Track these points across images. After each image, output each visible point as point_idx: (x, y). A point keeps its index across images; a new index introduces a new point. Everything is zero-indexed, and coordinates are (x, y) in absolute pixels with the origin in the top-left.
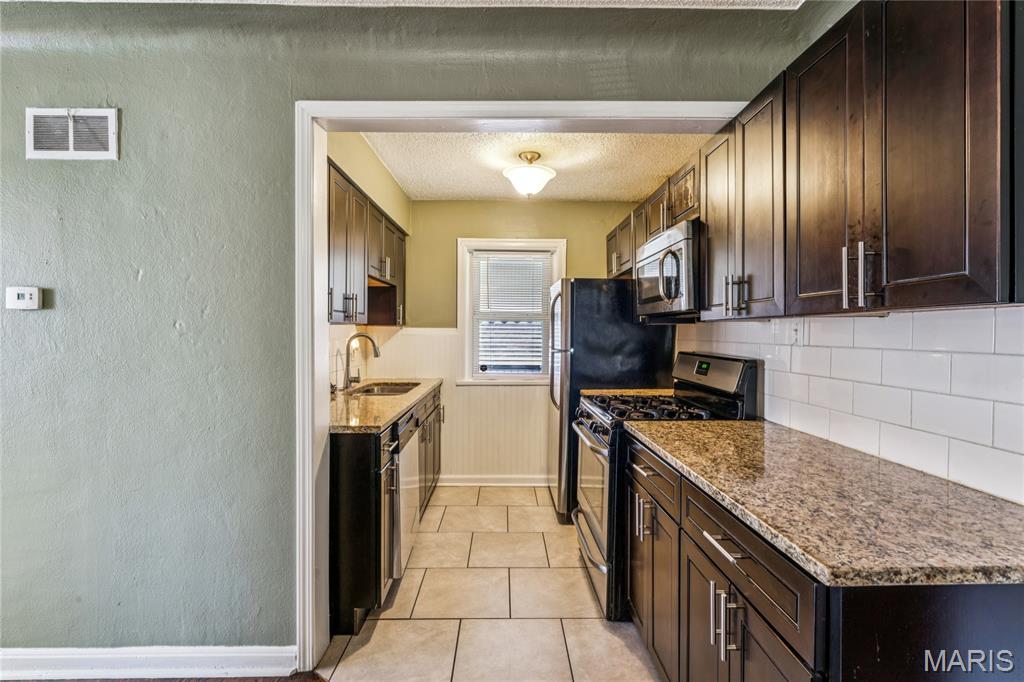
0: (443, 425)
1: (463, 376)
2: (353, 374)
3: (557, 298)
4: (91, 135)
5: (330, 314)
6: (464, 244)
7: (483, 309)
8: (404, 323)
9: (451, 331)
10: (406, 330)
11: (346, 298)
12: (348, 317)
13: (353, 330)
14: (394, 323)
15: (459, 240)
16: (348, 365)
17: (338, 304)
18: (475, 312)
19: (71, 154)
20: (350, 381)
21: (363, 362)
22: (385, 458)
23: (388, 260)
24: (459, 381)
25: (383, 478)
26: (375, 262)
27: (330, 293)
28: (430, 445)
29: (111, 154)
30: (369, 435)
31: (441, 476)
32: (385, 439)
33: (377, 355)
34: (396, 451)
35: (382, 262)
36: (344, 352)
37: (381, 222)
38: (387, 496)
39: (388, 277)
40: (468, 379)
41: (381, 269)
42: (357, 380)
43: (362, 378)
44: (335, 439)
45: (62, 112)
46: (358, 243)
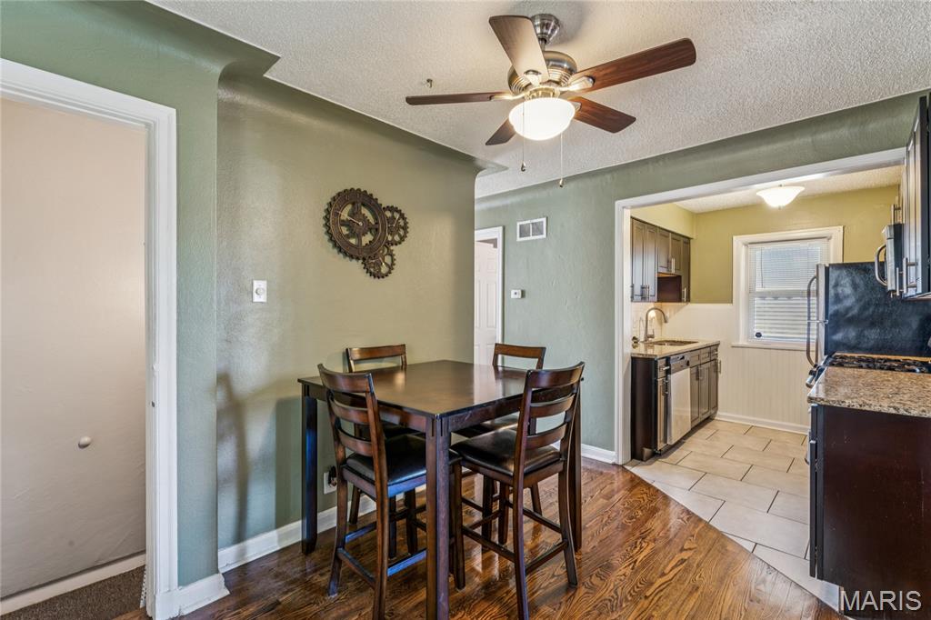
0: (720, 376)
1: (738, 339)
2: (650, 333)
3: (812, 280)
4: (537, 229)
5: (632, 297)
6: (738, 241)
7: (758, 289)
8: (688, 300)
9: (728, 306)
10: (691, 306)
11: (642, 288)
12: (644, 298)
13: (652, 305)
14: (680, 300)
15: (734, 238)
16: (647, 327)
17: (638, 291)
18: (750, 292)
19: (531, 238)
20: (648, 337)
21: (659, 327)
22: (661, 374)
23: (673, 261)
24: (734, 344)
25: (660, 384)
26: (663, 263)
27: (632, 286)
28: (705, 384)
29: (544, 236)
30: (653, 359)
31: (718, 413)
32: (661, 363)
33: (666, 322)
34: (668, 372)
35: (669, 262)
36: (645, 319)
37: (667, 237)
38: (663, 397)
39: (673, 271)
40: (742, 342)
41: (668, 267)
42: (652, 337)
43: (655, 335)
44: (634, 360)
45: (529, 222)
46: (651, 248)
